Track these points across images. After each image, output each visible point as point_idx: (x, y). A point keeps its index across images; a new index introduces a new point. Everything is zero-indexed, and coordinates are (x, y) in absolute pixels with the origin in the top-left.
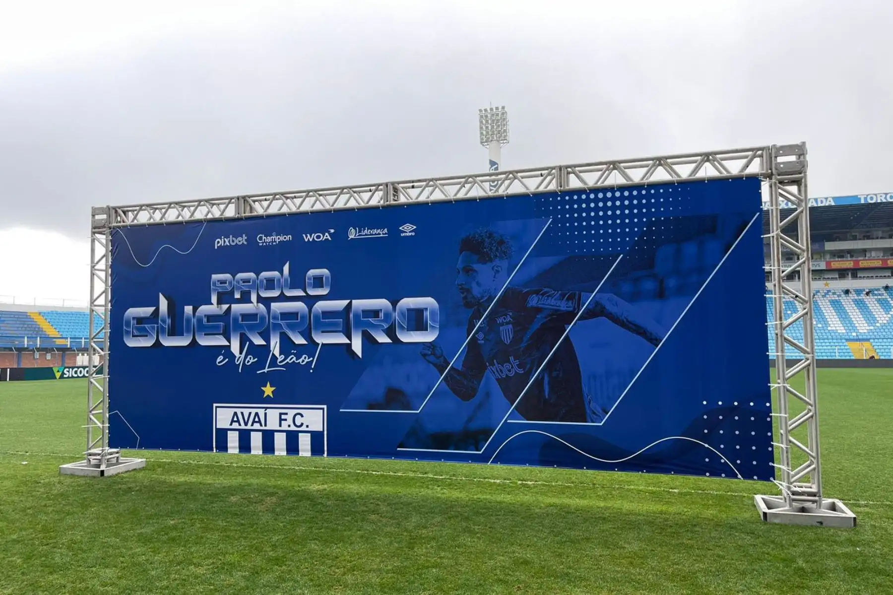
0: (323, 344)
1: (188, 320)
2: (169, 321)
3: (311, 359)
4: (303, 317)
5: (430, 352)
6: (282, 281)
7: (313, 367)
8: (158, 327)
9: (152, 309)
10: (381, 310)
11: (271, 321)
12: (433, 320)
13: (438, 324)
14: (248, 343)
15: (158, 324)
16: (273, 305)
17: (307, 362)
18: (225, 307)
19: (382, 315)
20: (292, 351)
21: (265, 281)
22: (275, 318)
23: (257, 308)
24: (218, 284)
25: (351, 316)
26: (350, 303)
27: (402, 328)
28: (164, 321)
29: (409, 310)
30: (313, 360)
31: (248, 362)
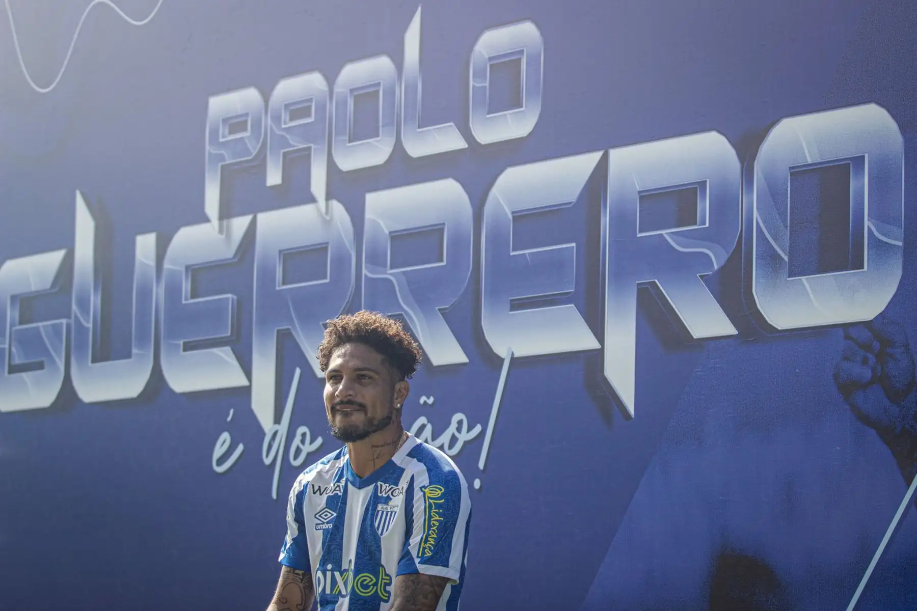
0: (514, 360)
1: (145, 293)
2: (95, 301)
3: (478, 429)
4: (457, 243)
5: (868, 374)
6: (400, 93)
7: (481, 465)
8: (68, 326)
9: (55, 258)
10: (703, 184)
11: (364, 271)
12: (882, 217)
13: (901, 232)
14: (298, 371)
15: (69, 317)
16: (372, 199)
17: (466, 443)
18: (240, 224)
19: (704, 207)
20: (423, 399)
21: (351, 103)
22: (376, 259)
23: (327, 221)
24: (225, 137)
25: (606, 221)
26: (602, 168)
27: (771, 259)
28: (83, 304)
29: (799, 173)
30: (482, 434)
31: (298, 451)
